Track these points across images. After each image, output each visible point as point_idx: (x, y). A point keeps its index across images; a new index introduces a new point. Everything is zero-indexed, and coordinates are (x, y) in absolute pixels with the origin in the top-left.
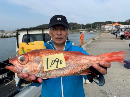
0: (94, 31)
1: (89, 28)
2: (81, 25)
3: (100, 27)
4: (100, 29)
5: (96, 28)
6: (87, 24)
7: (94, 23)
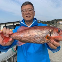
0: (52, 25)
1: (49, 24)
2: (44, 22)
3: (57, 23)
4: (56, 24)
5: (54, 23)
6: (48, 21)
7: (52, 20)
